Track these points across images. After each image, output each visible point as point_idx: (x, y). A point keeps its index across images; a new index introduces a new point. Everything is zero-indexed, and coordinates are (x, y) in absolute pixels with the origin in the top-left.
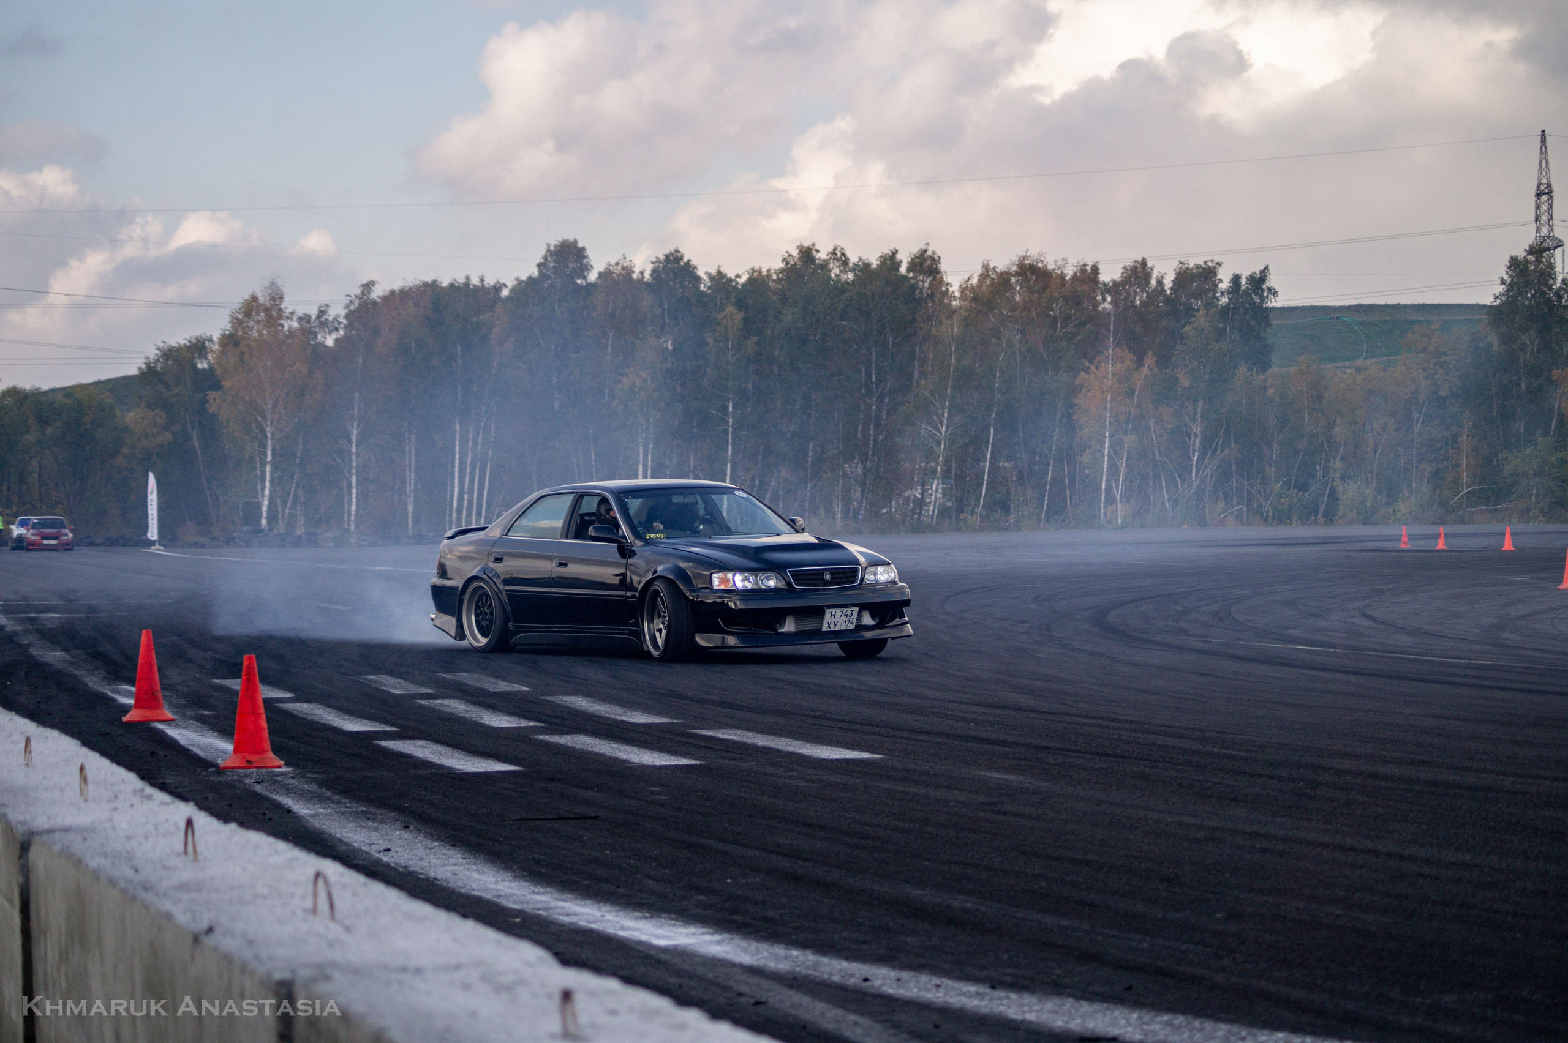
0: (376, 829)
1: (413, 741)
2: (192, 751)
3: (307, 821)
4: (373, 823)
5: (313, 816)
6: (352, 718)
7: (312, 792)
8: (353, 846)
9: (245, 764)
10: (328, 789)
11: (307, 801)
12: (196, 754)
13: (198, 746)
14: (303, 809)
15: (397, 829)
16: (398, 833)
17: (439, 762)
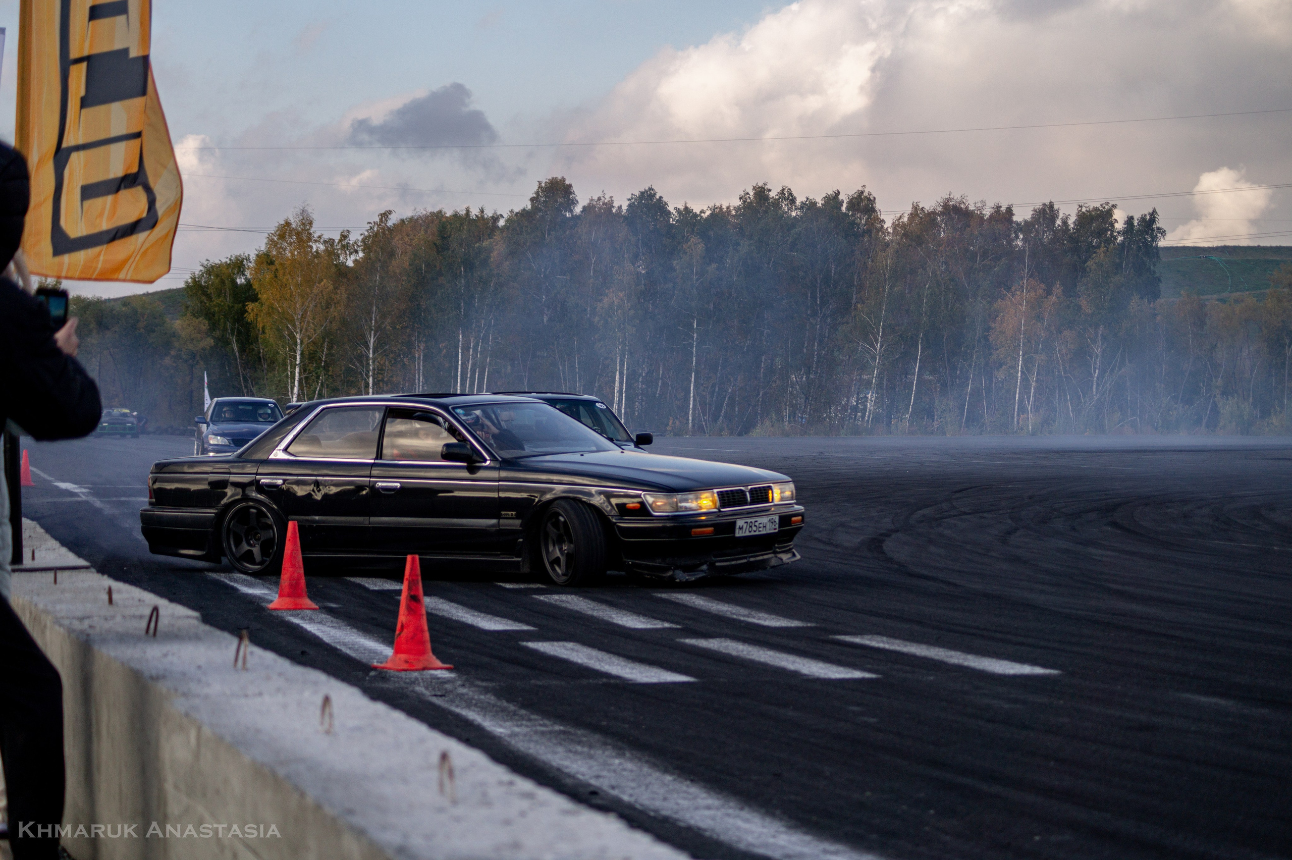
0: (591, 757)
1: (561, 643)
2: (341, 650)
3: (509, 743)
4: (583, 747)
5: (510, 736)
6: (482, 615)
7: (494, 706)
8: (578, 779)
9: (405, 666)
10: (508, 701)
11: (494, 716)
12: (346, 654)
13: (344, 644)
14: (495, 726)
15: (613, 757)
16: (617, 761)
17: (602, 669)
